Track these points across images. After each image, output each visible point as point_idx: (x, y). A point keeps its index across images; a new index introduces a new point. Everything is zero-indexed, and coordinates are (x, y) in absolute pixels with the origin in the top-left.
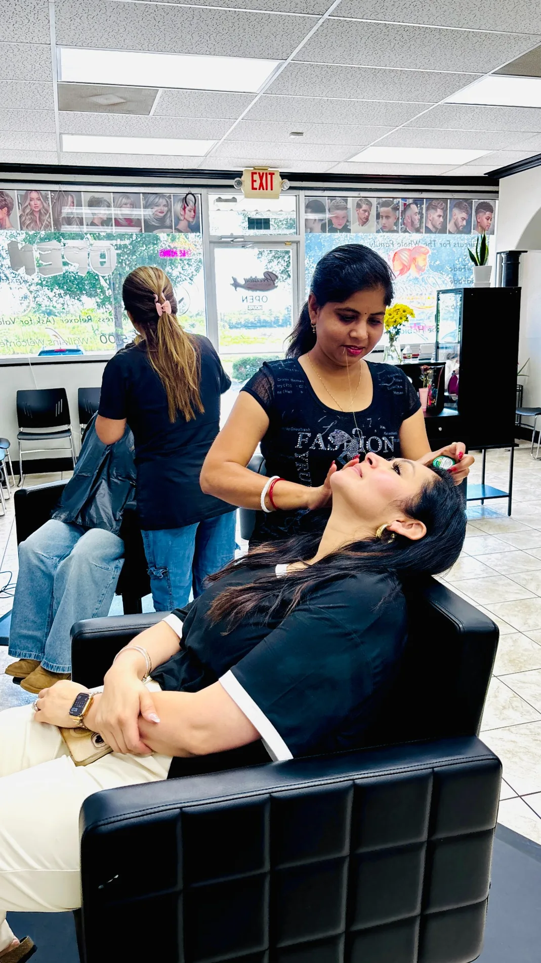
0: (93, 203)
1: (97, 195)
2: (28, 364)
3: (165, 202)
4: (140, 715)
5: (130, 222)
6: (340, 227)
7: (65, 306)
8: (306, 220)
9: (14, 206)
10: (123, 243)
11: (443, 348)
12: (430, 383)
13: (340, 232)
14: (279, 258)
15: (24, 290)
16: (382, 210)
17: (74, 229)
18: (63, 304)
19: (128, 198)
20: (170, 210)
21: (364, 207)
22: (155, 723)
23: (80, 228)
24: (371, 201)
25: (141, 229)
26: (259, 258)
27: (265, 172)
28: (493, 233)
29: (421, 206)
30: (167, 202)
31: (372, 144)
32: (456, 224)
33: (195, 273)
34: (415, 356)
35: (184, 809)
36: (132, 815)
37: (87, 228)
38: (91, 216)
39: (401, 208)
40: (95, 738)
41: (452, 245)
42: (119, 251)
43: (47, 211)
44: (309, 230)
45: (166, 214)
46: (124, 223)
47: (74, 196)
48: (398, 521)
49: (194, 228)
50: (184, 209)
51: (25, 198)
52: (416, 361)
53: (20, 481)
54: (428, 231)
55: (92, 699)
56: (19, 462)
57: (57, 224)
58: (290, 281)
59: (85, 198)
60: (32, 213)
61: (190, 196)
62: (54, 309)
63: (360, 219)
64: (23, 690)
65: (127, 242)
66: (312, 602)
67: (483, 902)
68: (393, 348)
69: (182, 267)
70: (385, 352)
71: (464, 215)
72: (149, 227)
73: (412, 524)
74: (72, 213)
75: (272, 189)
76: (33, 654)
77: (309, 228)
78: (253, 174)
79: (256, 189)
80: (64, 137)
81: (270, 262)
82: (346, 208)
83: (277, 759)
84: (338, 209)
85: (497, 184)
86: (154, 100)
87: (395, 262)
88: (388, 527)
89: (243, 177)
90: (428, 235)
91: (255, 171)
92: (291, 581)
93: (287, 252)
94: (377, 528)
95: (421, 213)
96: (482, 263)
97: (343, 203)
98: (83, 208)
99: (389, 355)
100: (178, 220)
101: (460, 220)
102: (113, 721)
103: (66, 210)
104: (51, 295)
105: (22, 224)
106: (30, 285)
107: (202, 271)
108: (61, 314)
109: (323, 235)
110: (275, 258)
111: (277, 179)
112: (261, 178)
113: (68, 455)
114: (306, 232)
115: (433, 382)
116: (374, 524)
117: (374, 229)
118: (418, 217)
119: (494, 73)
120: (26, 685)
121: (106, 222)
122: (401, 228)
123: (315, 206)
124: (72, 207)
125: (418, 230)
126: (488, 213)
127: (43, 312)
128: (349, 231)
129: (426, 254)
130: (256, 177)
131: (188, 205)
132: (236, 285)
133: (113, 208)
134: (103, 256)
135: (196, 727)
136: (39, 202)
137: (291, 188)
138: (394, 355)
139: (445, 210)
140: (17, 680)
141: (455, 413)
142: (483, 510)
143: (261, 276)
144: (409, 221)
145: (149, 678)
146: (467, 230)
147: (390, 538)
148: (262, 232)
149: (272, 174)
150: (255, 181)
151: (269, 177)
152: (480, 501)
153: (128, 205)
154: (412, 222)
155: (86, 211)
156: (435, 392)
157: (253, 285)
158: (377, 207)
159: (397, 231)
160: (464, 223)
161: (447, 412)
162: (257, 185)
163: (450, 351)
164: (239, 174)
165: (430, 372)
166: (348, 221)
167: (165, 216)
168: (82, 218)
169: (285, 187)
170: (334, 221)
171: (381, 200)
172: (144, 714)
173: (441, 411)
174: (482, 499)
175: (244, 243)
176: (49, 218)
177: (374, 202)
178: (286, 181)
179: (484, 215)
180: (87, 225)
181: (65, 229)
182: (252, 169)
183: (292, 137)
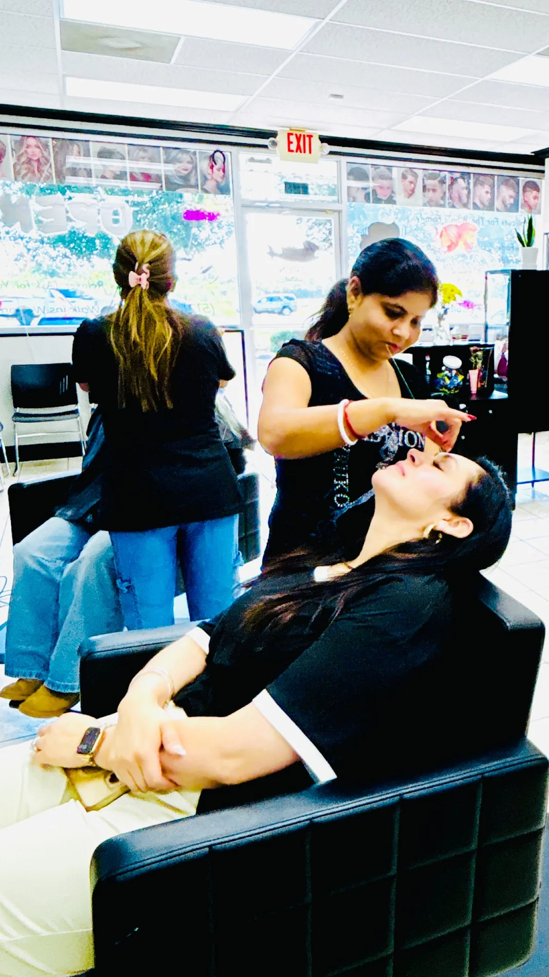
0: (103, 154)
1: (108, 147)
2: (24, 335)
3: (189, 159)
4: (162, 748)
5: (147, 177)
6: (385, 198)
7: (72, 268)
8: (349, 188)
9: (7, 153)
10: (140, 200)
11: (492, 328)
12: (479, 365)
13: (385, 203)
14: (320, 224)
15: (20, 247)
16: (429, 183)
17: (81, 181)
18: (69, 265)
19: (145, 151)
20: (195, 168)
21: (410, 178)
22: (179, 756)
23: (88, 180)
24: (418, 173)
25: (161, 186)
26: (298, 223)
27: (302, 133)
28: (539, 213)
29: (468, 181)
30: (192, 158)
31: (417, 113)
32: (504, 202)
33: (226, 237)
34: (464, 338)
35: (214, 847)
36: (153, 860)
37: (97, 181)
38: (101, 168)
39: (448, 182)
40: (109, 777)
41: (500, 222)
42: (137, 209)
43: (47, 160)
44: (351, 199)
45: (191, 172)
46: (141, 178)
47: (81, 146)
48: (444, 520)
49: (223, 189)
50: (212, 167)
51: (20, 143)
52: (466, 343)
53: (16, 469)
54: (476, 206)
55: (104, 733)
56: (14, 447)
57: (60, 175)
58: (332, 249)
59: (94, 148)
60: (29, 161)
61: (218, 154)
62: (57, 270)
63: (405, 190)
64: (22, 714)
65: (146, 198)
66: (356, 610)
67: (534, 903)
68: (441, 329)
69: (211, 230)
70: (434, 331)
71: (512, 193)
72: (171, 185)
73: (458, 522)
74: (78, 164)
75: (310, 152)
76: (35, 672)
77: (352, 198)
78: (289, 135)
79: (292, 151)
80: (68, 79)
81: (310, 229)
82: (391, 179)
83: (318, 781)
84: (382, 179)
85: (543, 164)
86: (175, 48)
87: (443, 238)
88: (435, 527)
89: (278, 137)
90: (476, 211)
91: (291, 132)
92: (333, 587)
93: (330, 221)
94: (424, 529)
95: (468, 188)
96: (529, 244)
97: (387, 172)
98: (92, 158)
99: (438, 335)
100: (205, 179)
101: (507, 197)
102: (129, 757)
103: (72, 160)
104: (53, 253)
105: (17, 173)
106: (27, 242)
107: (234, 235)
108: (67, 275)
109: (367, 205)
110: (316, 224)
111: (316, 142)
112: (298, 139)
113: (76, 439)
114: (349, 201)
115: (483, 363)
116: (421, 524)
117: (421, 202)
118: (465, 192)
119: (538, 54)
120: (27, 709)
121: (120, 176)
122: (449, 203)
123: (358, 174)
124: (78, 157)
125: (465, 206)
126: (535, 193)
127: (45, 273)
128: (394, 202)
129: (475, 230)
130: (293, 138)
131: (216, 164)
132: (272, 254)
133: (127, 161)
134: (116, 213)
135: (227, 755)
136: (37, 150)
137: (331, 153)
138: (443, 335)
139: (492, 187)
140: (14, 704)
141: (505, 395)
142: (534, 493)
143: (300, 246)
144: (457, 196)
145: (172, 703)
146: (514, 207)
147: (438, 538)
148: (301, 197)
149: (310, 137)
150: (292, 143)
151: (307, 139)
152: (531, 484)
153: (146, 159)
154: (460, 198)
155: (94, 163)
156: (484, 374)
157: (291, 254)
158: (423, 180)
159: (443, 206)
160: (512, 201)
161: (497, 395)
162: (294, 147)
163: (499, 331)
164: (274, 134)
165: (480, 353)
166: (393, 192)
167: (189, 174)
168: (91, 170)
169: (325, 151)
170: (379, 191)
171: (426, 172)
172: (166, 747)
173: (491, 393)
174: (533, 482)
175: (281, 207)
176: (50, 169)
177: (420, 173)
178: (325, 144)
179: (531, 194)
180: (97, 177)
181: (70, 180)
182: (288, 129)
183: (333, 99)
